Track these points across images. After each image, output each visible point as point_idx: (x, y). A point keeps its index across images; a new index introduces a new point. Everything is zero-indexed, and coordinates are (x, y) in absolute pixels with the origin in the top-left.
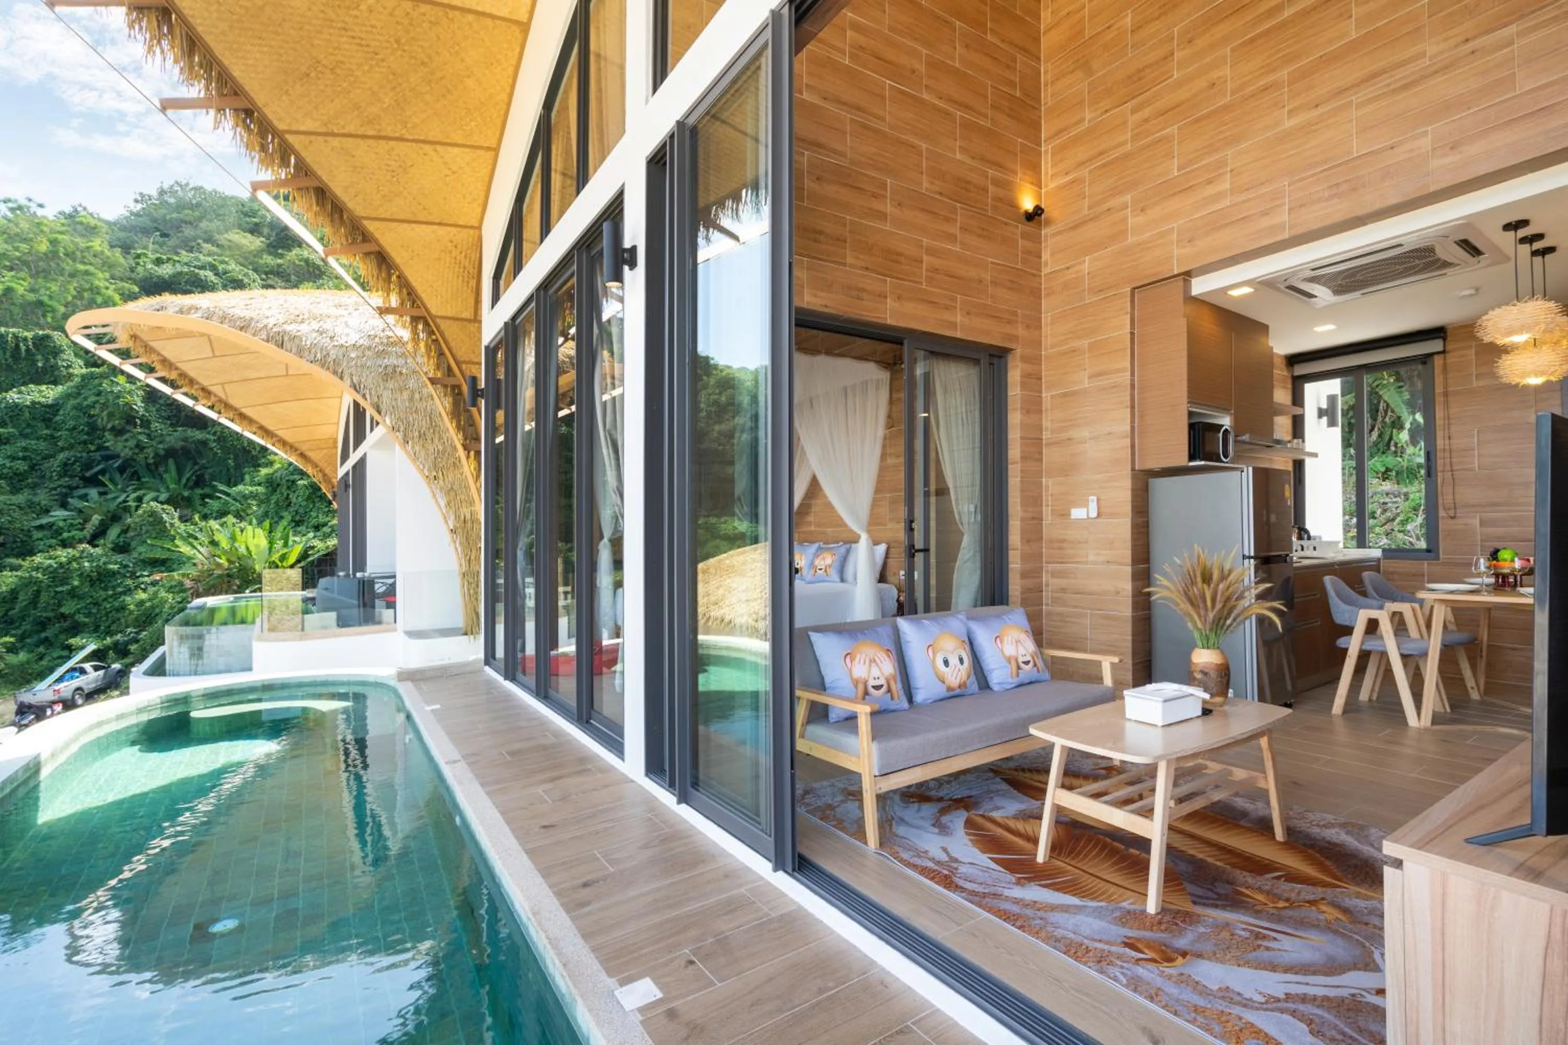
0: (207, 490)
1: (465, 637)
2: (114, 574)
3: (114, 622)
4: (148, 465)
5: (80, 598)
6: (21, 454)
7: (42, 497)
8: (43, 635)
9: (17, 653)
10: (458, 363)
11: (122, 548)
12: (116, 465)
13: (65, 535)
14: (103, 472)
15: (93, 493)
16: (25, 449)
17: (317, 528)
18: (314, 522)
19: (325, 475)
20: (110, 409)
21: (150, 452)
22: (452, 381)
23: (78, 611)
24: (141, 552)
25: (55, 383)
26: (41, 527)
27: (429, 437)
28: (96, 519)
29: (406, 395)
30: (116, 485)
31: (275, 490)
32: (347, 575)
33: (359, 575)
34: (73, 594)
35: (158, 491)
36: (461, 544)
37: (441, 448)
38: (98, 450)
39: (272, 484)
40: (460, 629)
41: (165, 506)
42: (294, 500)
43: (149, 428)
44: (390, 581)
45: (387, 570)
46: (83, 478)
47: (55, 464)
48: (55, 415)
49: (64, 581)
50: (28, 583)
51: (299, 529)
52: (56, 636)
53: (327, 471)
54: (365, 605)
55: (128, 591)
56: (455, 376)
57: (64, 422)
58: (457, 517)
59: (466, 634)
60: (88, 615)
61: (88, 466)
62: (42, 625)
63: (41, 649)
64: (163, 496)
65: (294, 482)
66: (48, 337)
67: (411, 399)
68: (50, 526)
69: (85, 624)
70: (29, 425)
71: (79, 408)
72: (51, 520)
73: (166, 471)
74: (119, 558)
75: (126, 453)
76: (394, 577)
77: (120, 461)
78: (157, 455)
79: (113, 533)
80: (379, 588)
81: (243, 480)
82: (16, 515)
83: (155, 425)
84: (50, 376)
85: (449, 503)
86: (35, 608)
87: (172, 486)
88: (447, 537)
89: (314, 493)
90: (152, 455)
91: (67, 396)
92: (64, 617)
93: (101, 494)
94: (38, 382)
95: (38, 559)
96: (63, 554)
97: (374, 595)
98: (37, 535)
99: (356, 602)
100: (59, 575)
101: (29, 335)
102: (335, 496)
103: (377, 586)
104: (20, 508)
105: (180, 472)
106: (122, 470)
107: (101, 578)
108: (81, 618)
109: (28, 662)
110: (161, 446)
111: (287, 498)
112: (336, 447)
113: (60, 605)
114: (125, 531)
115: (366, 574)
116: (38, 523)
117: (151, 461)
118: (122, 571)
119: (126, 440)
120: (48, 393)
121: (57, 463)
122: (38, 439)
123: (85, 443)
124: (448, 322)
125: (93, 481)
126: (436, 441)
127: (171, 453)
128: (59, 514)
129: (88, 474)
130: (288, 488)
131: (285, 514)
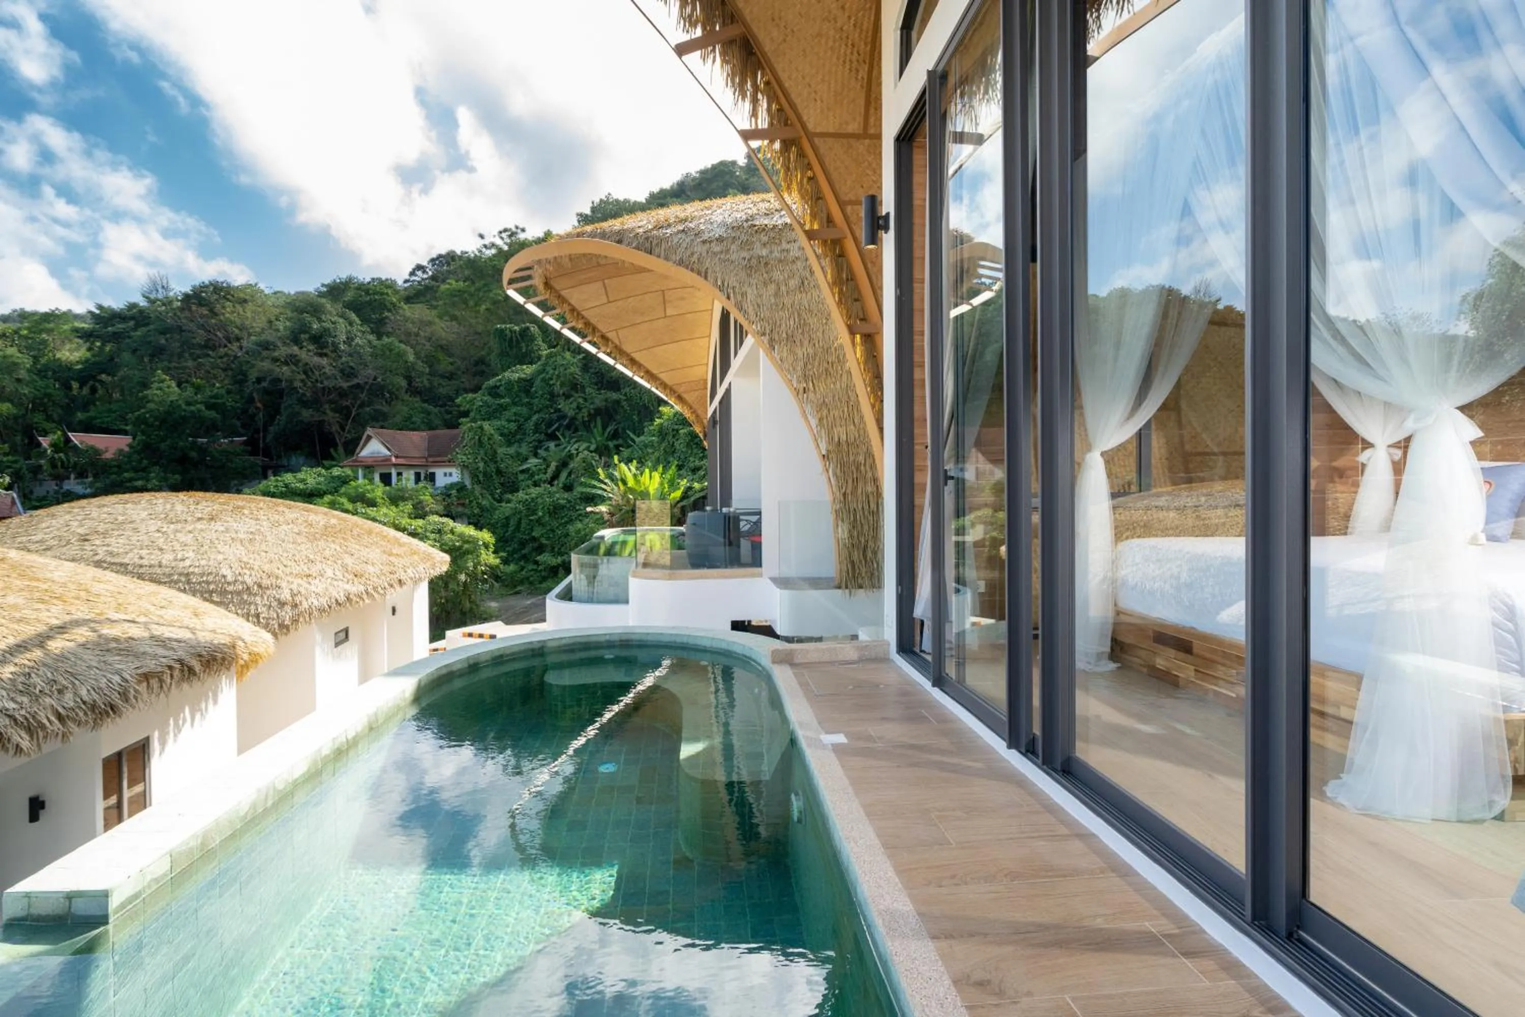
0: (620, 441)
1: (840, 591)
2: (563, 507)
3: (562, 545)
4: (584, 422)
5: (543, 525)
6: (514, 418)
7: (524, 449)
8: (523, 552)
9: (509, 565)
10: (842, 205)
11: (568, 488)
12: (565, 423)
13: (536, 477)
14: (558, 429)
15: (552, 445)
16: (515, 414)
17: (695, 470)
18: (692, 465)
19: (697, 416)
20: (562, 379)
21: (585, 412)
22: (832, 234)
23: (542, 535)
24: (579, 489)
25: (531, 363)
26: (523, 472)
27: (798, 337)
28: (553, 465)
29: (772, 288)
30: (565, 438)
31: (663, 439)
32: (714, 510)
33: (725, 510)
34: (539, 521)
35: (591, 443)
36: (835, 474)
37: (810, 351)
38: (555, 412)
39: (662, 433)
40: (832, 579)
41: (594, 454)
42: (678, 447)
43: (584, 392)
44: (754, 518)
45: (751, 506)
46: (546, 434)
47: (530, 424)
48: (531, 387)
49: (534, 512)
50: (516, 512)
51: (681, 472)
52: (530, 553)
53: (699, 412)
54: (730, 544)
55: (571, 521)
56: (835, 226)
57: (536, 392)
58: (831, 439)
59: (839, 587)
60: (548, 538)
61: (550, 425)
62: (523, 544)
63: (522, 563)
64: (593, 447)
65: (677, 431)
66: (528, 328)
67: (776, 295)
68: (528, 470)
69: (546, 545)
70: (517, 396)
71: (543, 380)
72: (528, 466)
73: (595, 426)
74: (566, 495)
75: (571, 413)
76: (759, 513)
77: (567, 421)
78: (590, 415)
79: (564, 475)
80: (744, 526)
81: (643, 433)
82: (510, 462)
83: (588, 390)
84: (527, 358)
85: (821, 420)
86: (519, 531)
87: (599, 439)
88: (818, 465)
89: (692, 440)
90: (586, 414)
91: (540, 372)
92: (534, 539)
93: (556, 446)
94: (522, 363)
95: (521, 495)
96: (534, 491)
97: (739, 534)
98: (521, 477)
99: (722, 540)
100: (530, 507)
101: (516, 328)
102: (705, 436)
103: (742, 524)
104: (512, 457)
105: (604, 428)
106: (568, 427)
107: (555, 510)
108: (544, 541)
109: (515, 572)
110: (592, 406)
111: (673, 445)
112: (706, 388)
113: (532, 530)
114: (570, 474)
115: (732, 510)
116: (521, 468)
117: (586, 419)
118: (568, 505)
119: (571, 403)
120: (527, 370)
121: (532, 423)
122: (522, 405)
123: (547, 407)
124: (830, 141)
125: (552, 437)
126: (806, 343)
127: (598, 412)
128: (533, 461)
129: (549, 431)
130: (674, 436)
131: (671, 459)
